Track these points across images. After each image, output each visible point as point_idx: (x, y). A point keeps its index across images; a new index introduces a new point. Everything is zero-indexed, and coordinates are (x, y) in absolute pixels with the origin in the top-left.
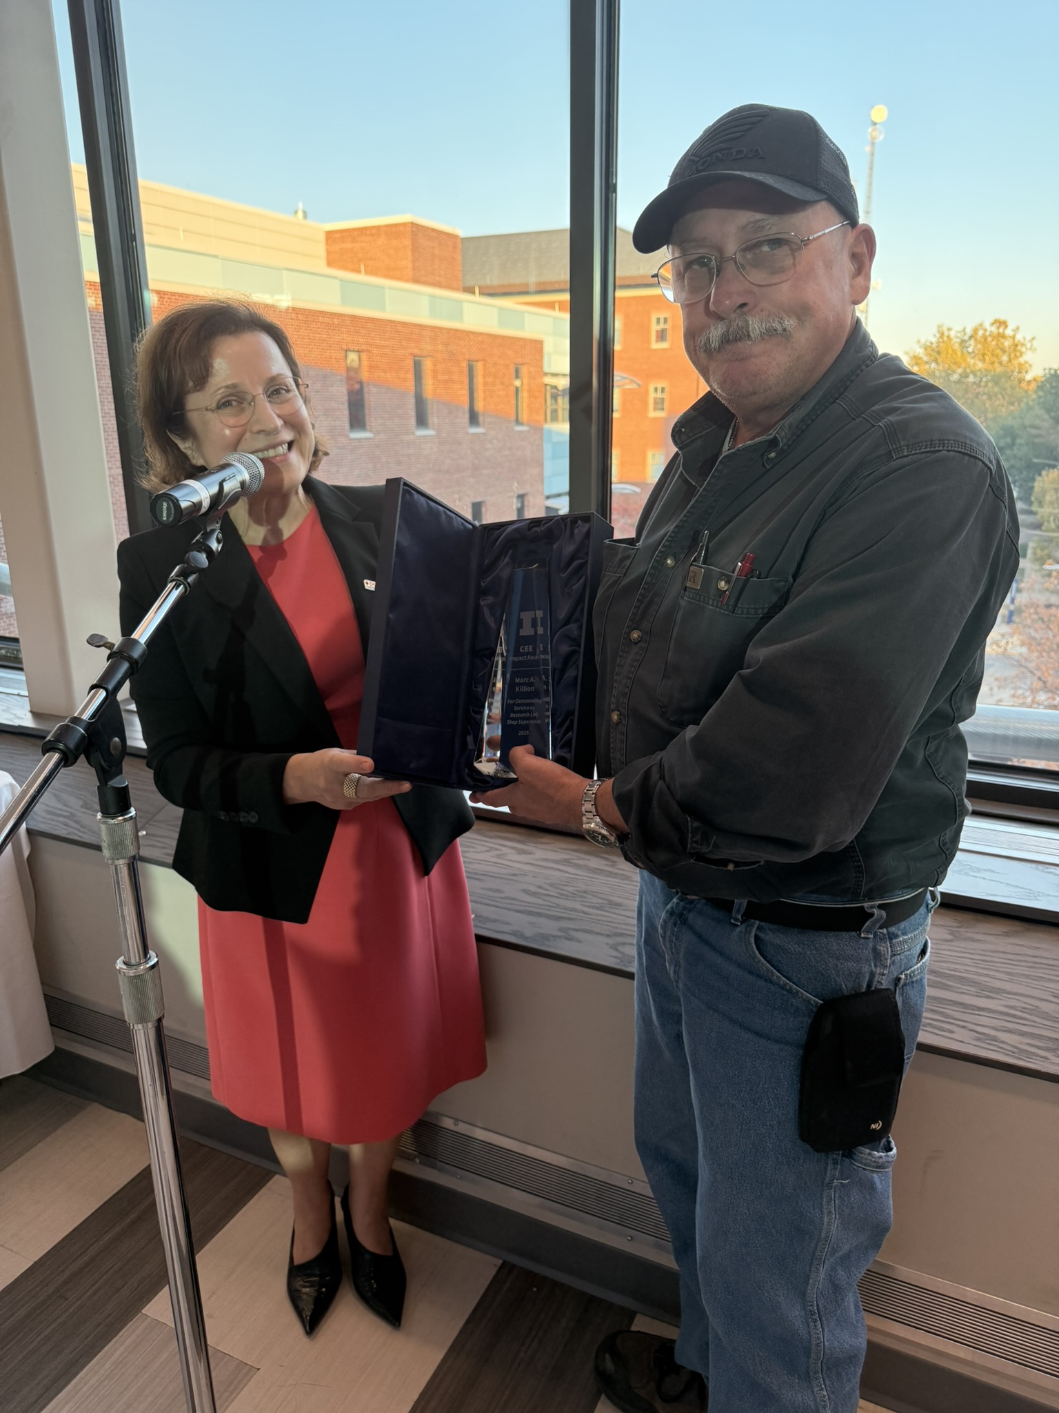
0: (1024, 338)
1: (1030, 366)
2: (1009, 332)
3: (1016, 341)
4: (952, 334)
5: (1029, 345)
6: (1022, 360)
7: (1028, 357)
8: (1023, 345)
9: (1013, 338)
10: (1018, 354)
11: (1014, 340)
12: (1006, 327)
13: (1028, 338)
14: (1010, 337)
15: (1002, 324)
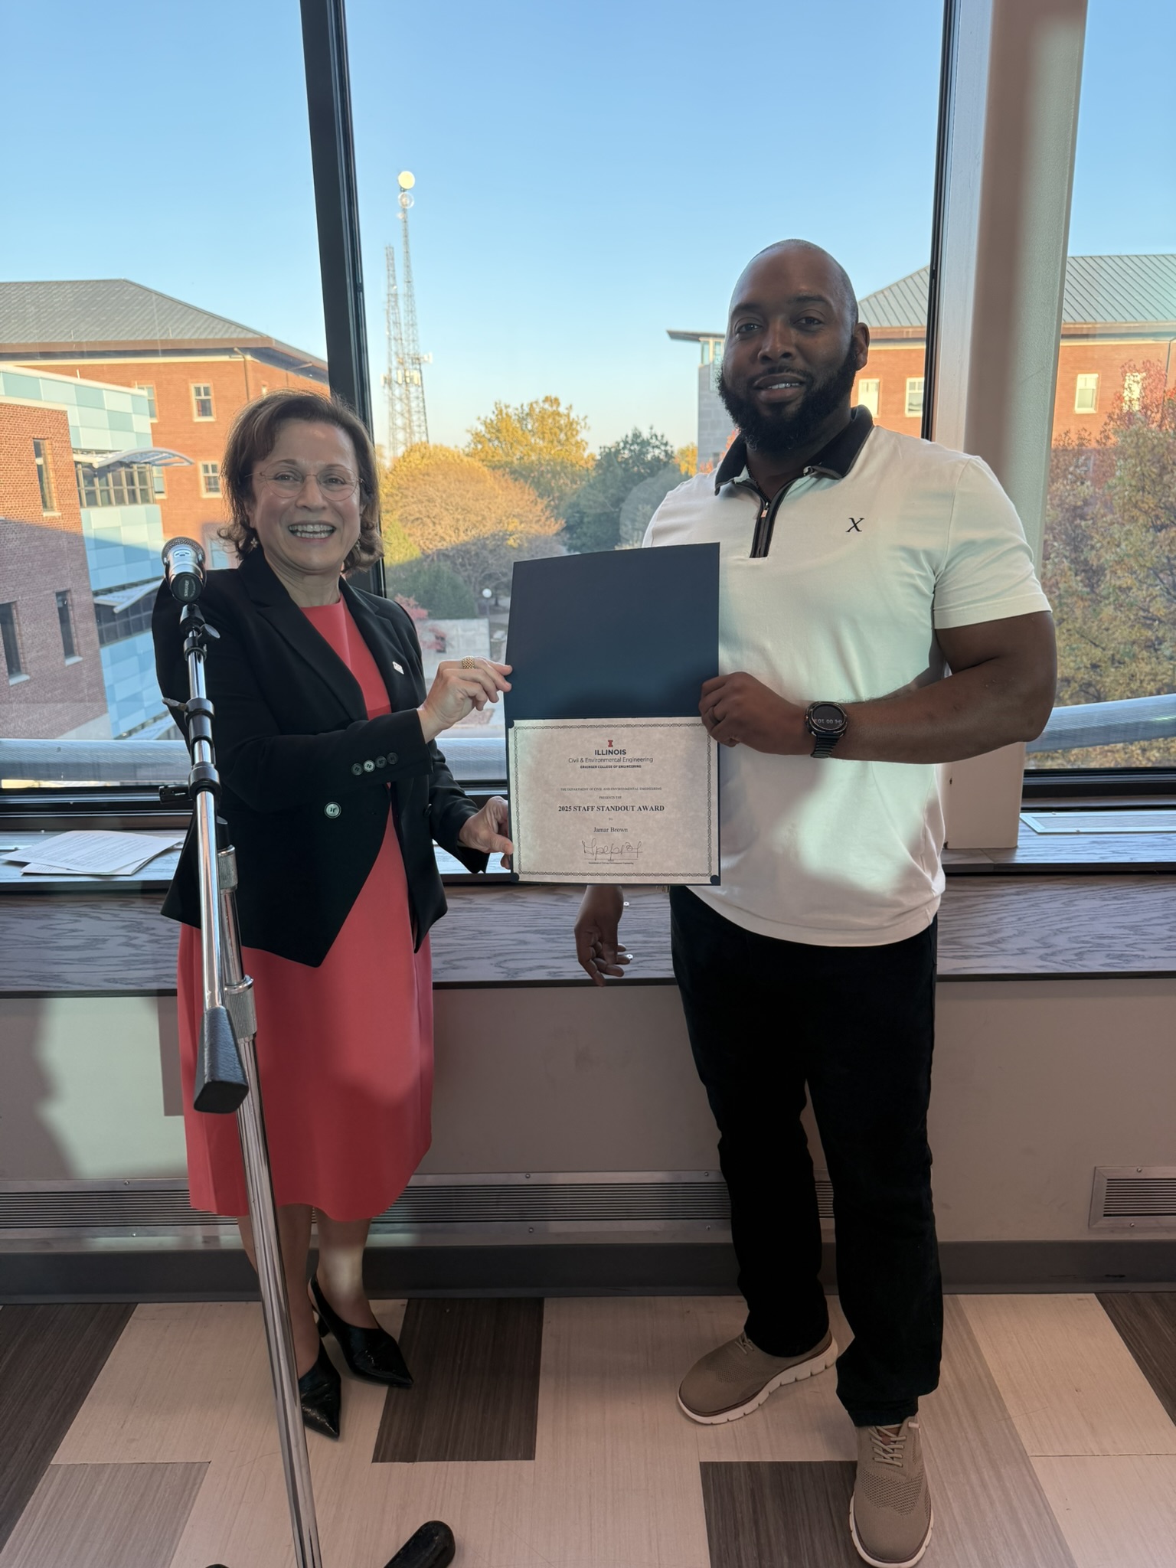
0: (578, 417)
1: (587, 443)
2: (562, 409)
3: (571, 420)
4: (510, 410)
5: (583, 424)
6: (579, 438)
7: (583, 435)
8: (577, 423)
9: (568, 416)
10: (574, 433)
11: (569, 418)
12: (558, 404)
13: (582, 416)
14: (565, 415)
15: (556, 402)
